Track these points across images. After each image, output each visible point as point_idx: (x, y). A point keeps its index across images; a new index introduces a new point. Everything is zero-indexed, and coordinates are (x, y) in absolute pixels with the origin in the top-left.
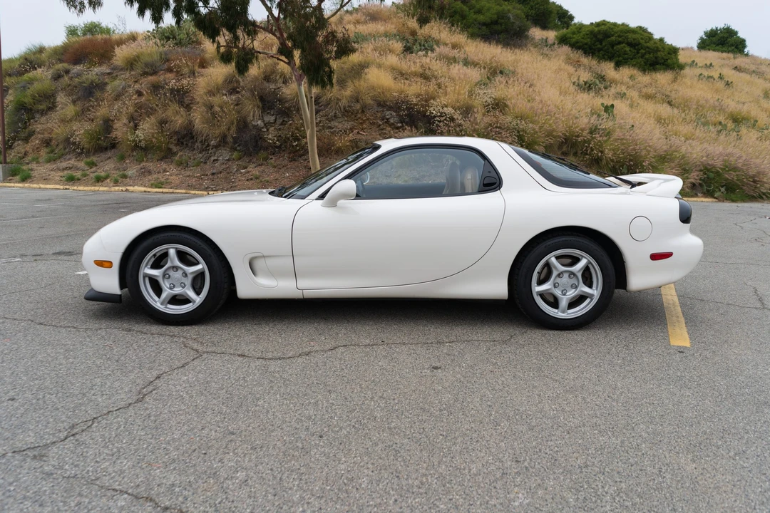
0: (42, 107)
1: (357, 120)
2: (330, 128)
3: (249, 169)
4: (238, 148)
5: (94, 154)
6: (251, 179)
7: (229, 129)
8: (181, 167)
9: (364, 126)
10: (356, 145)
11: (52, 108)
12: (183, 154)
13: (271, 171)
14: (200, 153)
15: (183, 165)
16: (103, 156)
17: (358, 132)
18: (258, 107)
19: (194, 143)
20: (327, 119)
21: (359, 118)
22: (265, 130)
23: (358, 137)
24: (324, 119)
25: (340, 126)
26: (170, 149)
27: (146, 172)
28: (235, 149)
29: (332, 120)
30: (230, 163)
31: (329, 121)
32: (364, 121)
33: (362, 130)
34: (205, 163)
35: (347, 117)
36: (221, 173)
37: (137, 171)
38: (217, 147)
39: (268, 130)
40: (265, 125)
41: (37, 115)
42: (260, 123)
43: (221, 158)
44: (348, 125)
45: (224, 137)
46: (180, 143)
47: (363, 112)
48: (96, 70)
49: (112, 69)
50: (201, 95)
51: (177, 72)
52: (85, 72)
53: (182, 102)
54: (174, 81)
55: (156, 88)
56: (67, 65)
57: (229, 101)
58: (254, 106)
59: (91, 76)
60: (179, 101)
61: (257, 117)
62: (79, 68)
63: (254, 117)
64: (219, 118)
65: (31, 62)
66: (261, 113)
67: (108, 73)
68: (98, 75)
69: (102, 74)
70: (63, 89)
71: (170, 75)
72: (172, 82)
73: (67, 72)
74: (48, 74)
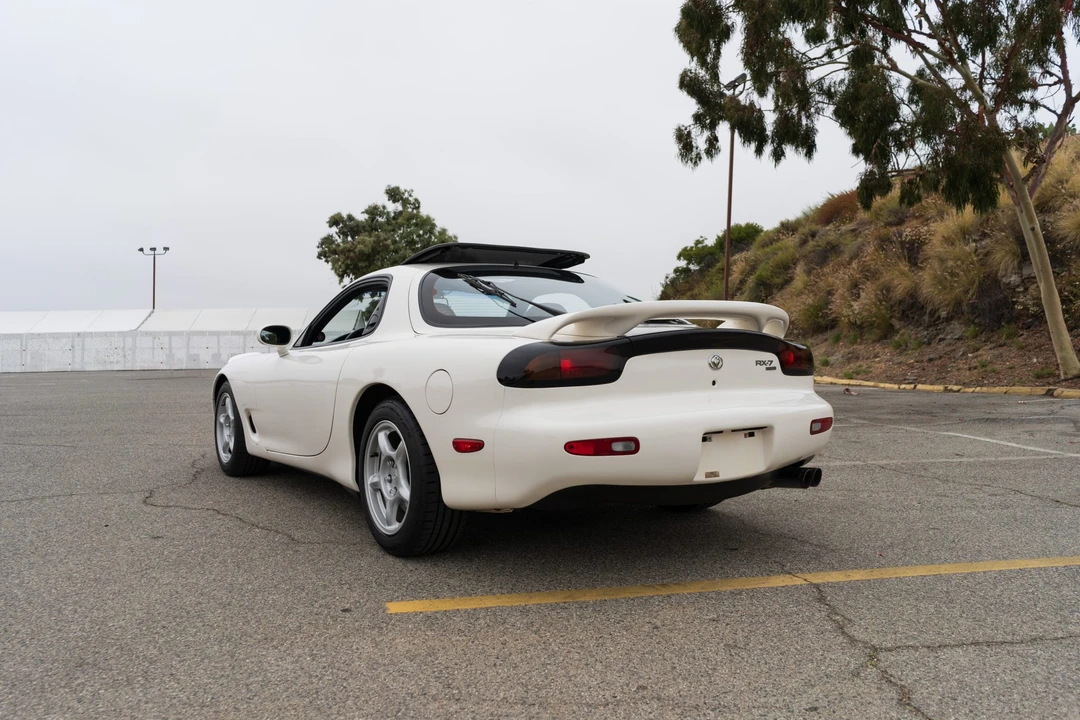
0: (778, 281)
3: (980, 352)
4: (977, 321)
5: (812, 336)
6: (975, 368)
7: (966, 292)
8: (898, 351)
11: (788, 281)
12: (906, 333)
13: (1012, 355)
14: (927, 329)
15: (901, 348)
16: (821, 337)
19: (921, 316)
22: (1022, 289)
26: (892, 326)
27: (852, 357)
28: (973, 322)
30: (959, 344)
34: (929, 344)
36: (940, 358)
37: (842, 357)
38: (949, 319)
39: (1026, 289)
40: (1023, 281)
41: (775, 291)
42: (1014, 279)
43: (949, 337)
45: (958, 303)
46: (905, 316)
48: (843, 228)
49: (858, 224)
50: (935, 247)
51: (921, 216)
52: (830, 232)
53: (916, 258)
54: (909, 230)
55: (884, 242)
56: (814, 227)
57: (976, 250)
58: (1007, 253)
59: (832, 237)
60: (909, 258)
61: (1010, 270)
62: (828, 228)
63: (1006, 270)
64: (949, 277)
65: (787, 228)
66: (1019, 263)
67: (853, 231)
68: (841, 234)
69: (847, 232)
70: (805, 257)
71: (915, 223)
72: (907, 231)
73: (813, 235)
74: (797, 240)
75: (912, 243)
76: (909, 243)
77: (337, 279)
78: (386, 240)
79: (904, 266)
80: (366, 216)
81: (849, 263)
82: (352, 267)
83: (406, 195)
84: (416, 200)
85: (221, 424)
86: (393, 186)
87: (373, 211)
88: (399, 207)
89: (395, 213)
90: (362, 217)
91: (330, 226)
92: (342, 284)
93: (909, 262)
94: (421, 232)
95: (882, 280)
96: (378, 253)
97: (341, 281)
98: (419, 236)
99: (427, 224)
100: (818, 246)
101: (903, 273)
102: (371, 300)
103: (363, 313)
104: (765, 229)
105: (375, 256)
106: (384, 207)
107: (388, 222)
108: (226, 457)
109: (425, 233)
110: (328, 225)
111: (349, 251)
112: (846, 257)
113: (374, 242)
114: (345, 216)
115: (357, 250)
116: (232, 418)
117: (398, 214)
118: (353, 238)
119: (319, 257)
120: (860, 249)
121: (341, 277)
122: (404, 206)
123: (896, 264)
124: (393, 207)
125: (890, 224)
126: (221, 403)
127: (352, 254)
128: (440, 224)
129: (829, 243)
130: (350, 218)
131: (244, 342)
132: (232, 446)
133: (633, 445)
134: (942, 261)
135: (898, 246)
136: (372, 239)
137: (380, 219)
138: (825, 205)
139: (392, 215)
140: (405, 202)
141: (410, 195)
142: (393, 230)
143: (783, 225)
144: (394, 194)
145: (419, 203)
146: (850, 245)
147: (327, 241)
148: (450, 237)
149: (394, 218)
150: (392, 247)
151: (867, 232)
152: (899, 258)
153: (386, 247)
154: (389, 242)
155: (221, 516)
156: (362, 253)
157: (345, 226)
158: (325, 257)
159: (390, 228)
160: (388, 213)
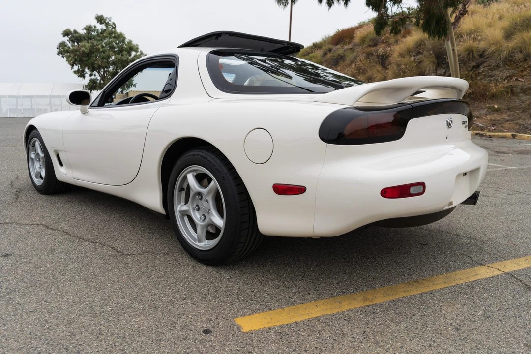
1: (518, 68)
2: (491, 76)
9: (525, 73)
10: (512, 90)
17: (517, 79)
18: (434, 63)
20: (489, 69)
21: (521, 66)
23: (516, 83)
24: (486, 69)
25: (501, 74)
29: (495, 69)
31: (492, 71)
32: (525, 69)
33: (522, 77)
35: (509, 66)
44: (507, 73)
47: (525, 60)
48: (346, 47)
49: (354, 45)
50: (395, 58)
51: (386, 42)
52: (339, 50)
53: (385, 64)
54: (381, 49)
55: (369, 55)
56: (331, 46)
57: (415, 60)
58: (430, 62)
59: (340, 51)
60: (381, 63)
61: (431, 71)
62: (338, 47)
63: (429, 71)
64: (402, 74)
65: (316, 46)
66: (436, 68)
67: (351, 49)
68: (345, 51)
69: (347, 49)
70: (326, 61)
71: (383, 45)
72: (381, 50)
73: (330, 50)
74: (321, 53)
75: (383, 56)
76: (381, 56)
77: (70, 67)
78: (97, 45)
79: (379, 68)
80: (85, 31)
81: (350, 65)
82: (78, 60)
83: (107, 20)
84: (113, 23)
85: (32, 159)
86: (99, 15)
87: (89, 29)
88: (103, 27)
89: (102, 30)
90: (83, 32)
91: (64, 36)
92: (73, 70)
93: (381, 65)
94: (117, 42)
95: (368, 75)
96: (94, 52)
97: (72, 68)
98: (116, 44)
99: (120, 37)
100: (334, 56)
101: (378, 71)
102: (90, 78)
103: (86, 86)
104: (306, 46)
105: (91, 54)
106: (95, 27)
107: (98, 35)
108: (39, 182)
109: (120, 42)
110: (62, 35)
111: (76, 51)
112: (348, 62)
113: (91, 46)
114: (72, 30)
115: (81, 51)
116: (42, 155)
117: (103, 31)
118: (78, 44)
119: (58, 54)
120: (355, 58)
121: (72, 66)
122: (107, 27)
123: (375, 67)
124: (100, 27)
125: (370, 46)
126: (31, 145)
127: (78, 53)
128: (128, 38)
129: (339, 55)
130: (75, 32)
131: (17, 102)
132: (43, 175)
133: (422, 188)
134: (398, 65)
135: (376, 57)
136: (89, 45)
137: (93, 33)
138: (335, 35)
139: (100, 31)
140: (107, 24)
141: (110, 20)
142: (101, 40)
143: (314, 44)
144: (100, 19)
145: (115, 25)
146: (350, 56)
147: (62, 45)
148: (134, 45)
149: (101, 33)
150: (101, 50)
151: (358, 49)
152: (376, 63)
153: (98, 50)
154: (99, 46)
155: (50, 231)
156: (84, 52)
157: (73, 36)
158: (62, 54)
159: (99, 38)
160: (98, 30)
